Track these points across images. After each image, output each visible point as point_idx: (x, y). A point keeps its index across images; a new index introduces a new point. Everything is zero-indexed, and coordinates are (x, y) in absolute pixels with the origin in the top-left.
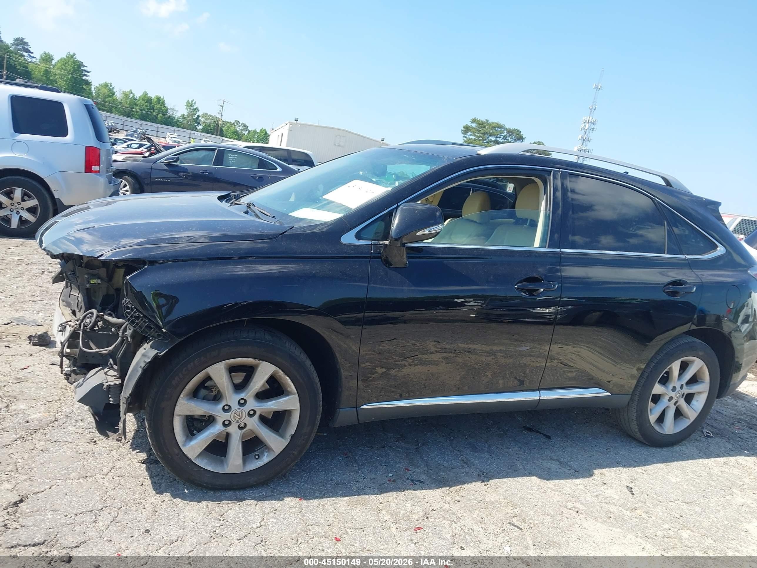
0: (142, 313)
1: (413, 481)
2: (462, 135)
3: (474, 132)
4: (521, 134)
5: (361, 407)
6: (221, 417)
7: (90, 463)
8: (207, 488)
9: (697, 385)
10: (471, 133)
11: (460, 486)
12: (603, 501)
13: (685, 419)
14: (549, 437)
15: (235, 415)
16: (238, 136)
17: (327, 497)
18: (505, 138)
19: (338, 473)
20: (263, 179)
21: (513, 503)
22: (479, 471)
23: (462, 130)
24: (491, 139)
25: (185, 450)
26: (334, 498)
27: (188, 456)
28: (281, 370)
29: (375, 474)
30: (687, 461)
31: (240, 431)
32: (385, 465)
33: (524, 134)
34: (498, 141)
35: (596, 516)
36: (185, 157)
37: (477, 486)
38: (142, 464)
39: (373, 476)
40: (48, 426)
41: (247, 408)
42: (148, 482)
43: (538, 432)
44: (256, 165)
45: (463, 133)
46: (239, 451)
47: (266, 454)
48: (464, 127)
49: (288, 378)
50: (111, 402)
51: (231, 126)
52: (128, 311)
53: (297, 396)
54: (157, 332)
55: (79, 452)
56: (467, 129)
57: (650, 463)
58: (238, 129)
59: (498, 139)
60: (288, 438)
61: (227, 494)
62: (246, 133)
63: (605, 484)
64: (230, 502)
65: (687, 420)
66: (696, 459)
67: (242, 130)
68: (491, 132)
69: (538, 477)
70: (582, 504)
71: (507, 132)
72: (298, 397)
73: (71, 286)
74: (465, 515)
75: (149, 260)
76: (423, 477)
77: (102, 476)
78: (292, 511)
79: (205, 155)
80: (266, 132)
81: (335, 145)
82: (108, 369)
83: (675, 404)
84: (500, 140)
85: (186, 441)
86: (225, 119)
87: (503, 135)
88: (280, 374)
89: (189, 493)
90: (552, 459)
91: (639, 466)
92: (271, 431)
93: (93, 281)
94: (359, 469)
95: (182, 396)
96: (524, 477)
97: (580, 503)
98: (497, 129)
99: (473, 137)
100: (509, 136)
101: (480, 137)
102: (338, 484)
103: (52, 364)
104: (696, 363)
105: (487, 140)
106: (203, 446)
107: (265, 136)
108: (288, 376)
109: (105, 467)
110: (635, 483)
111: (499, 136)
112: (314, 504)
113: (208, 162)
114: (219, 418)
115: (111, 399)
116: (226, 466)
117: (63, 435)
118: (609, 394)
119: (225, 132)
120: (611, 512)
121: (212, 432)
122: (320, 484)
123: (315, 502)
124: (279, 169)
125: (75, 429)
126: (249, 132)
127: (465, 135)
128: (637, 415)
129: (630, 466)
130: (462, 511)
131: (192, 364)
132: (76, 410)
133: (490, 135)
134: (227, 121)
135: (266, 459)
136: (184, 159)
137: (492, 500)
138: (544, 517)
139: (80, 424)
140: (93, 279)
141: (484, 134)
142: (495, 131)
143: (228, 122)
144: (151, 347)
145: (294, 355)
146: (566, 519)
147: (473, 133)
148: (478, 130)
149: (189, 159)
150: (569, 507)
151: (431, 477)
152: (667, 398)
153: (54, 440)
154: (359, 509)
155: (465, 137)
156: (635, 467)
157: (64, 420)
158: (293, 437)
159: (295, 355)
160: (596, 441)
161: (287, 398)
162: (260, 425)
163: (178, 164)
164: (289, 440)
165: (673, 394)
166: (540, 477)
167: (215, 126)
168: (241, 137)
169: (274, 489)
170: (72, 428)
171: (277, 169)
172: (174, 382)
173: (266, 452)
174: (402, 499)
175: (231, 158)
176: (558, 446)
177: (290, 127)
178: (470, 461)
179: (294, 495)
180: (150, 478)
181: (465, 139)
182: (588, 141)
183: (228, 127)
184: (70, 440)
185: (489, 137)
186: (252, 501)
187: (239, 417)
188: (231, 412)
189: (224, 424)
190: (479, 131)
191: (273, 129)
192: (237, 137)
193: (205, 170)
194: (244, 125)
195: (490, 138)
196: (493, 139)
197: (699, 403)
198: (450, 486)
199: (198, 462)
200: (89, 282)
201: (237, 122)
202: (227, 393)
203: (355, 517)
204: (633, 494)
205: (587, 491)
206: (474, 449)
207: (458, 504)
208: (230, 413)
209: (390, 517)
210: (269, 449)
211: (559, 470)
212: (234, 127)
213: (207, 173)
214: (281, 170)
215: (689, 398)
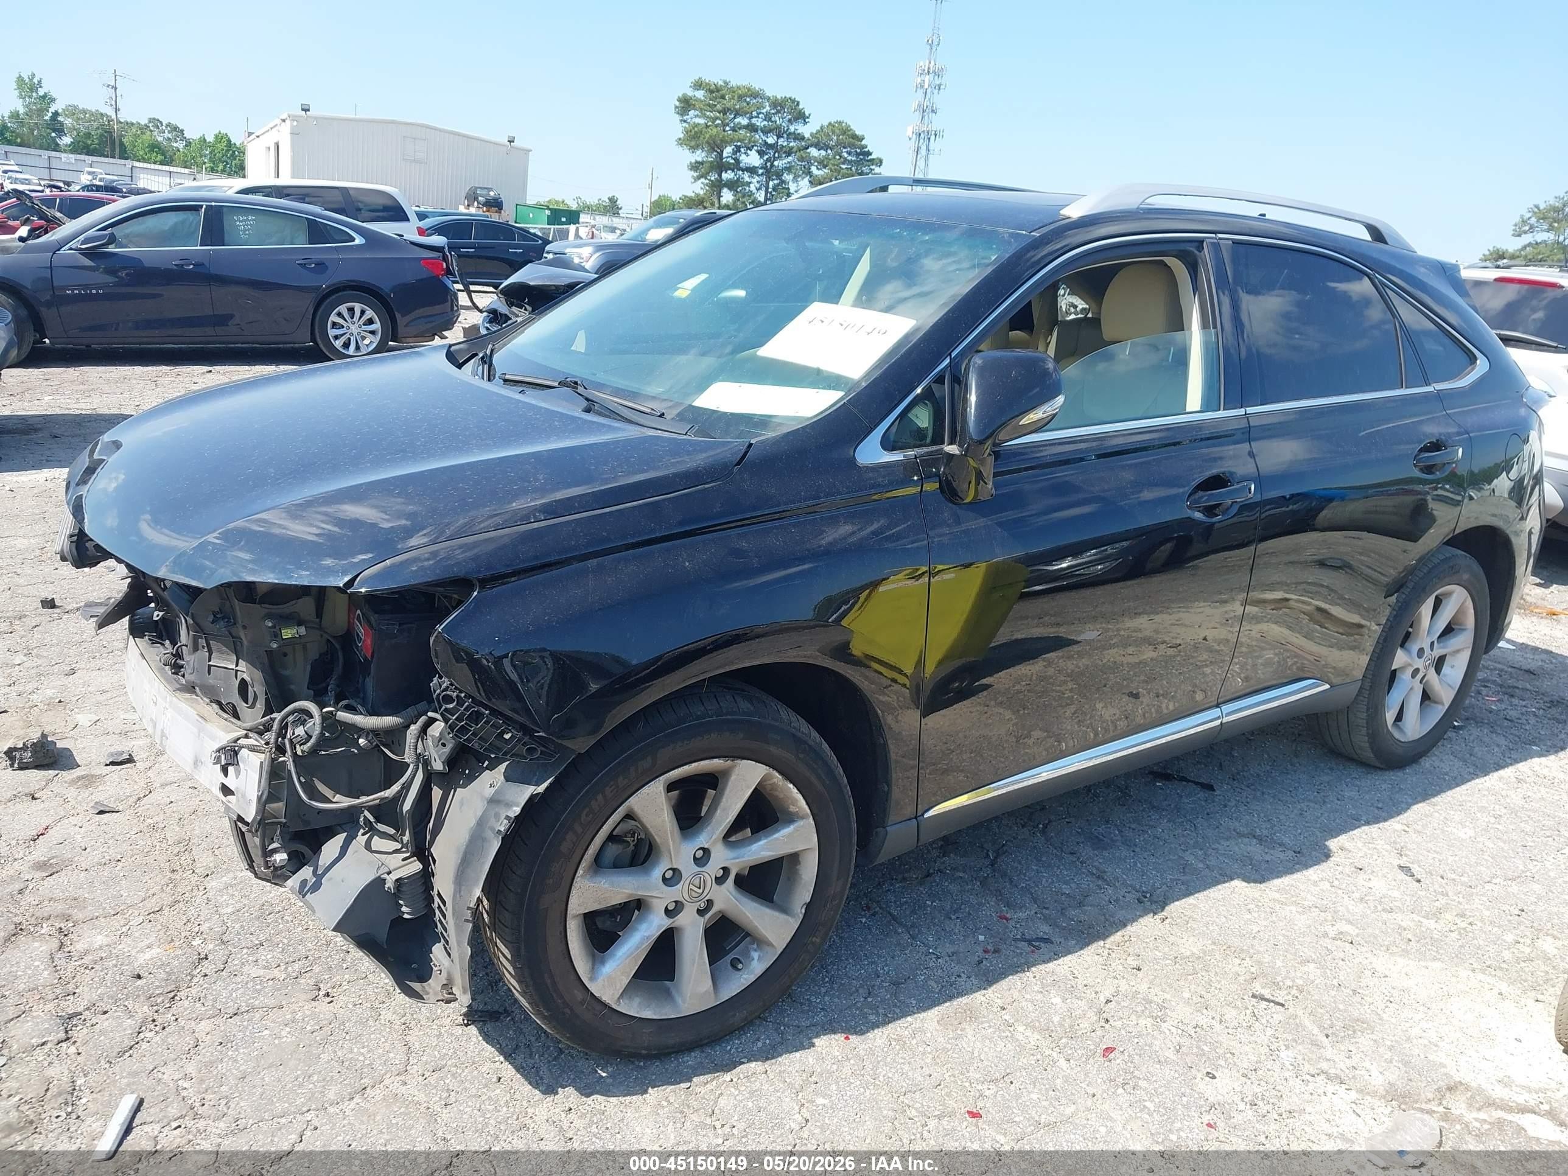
0: (486, 707)
1: (1030, 942)
2: (678, 118)
3: (701, 110)
4: (801, 107)
5: (926, 816)
6: (661, 897)
7: (351, 1052)
8: (649, 1057)
9: (1454, 637)
10: (697, 112)
11: (1119, 933)
12: (1380, 908)
13: (1432, 705)
14: (1211, 788)
15: (691, 887)
16: (161, 154)
17: (894, 1019)
18: (768, 118)
19: (879, 956)
20: (327, 267)
21: (1233, 949)
22: (1134, 892)
23: (676, 107)
24: (739, 123)
25: (594, 988)
26: (909, 1019)
27: (604, 999)
28: (778, 771)
29: (952, 942)
30: (1458, 788)
31: (702, 919)
32: (958, 918)
33: (805, 106)
34: (755, 124)
35: (1386, 943)
36: (127, 231)
37: (1146, 926)
38: (465, 1028)
39: (950, 949)
40: (193, 977)
41: (713, 868)
42: (508, 1070)
43: (1184, 779)
44: (303, 235)
45: (678, 113)
46: (704, 962)
47: (755, 955)
48: (679, 100)
49: (791, 786)
50: (406, 916)
51: (143, 133)
52: (451, 706)
53: (811, 820)
54: (524, 744)
55: (309, 1028)
56: (686, 105)
57: (1403, 805)
58: (160, 139)
59: (754, 121)
60: (800, 912)
61: (691, 1059)
62: (180, 145)
63: (1361, 869)
64: (708, 1077)
65: (1440, 707)
66: (1469, 781)
67: (169, 139)
68: (738, 107)
69: (1244, 880)
70: (1350, 922)
71: (770, 106)
72: (813, 822)
73: (208, 645)
74: (1168, 997)
75: (481, 576)
76: (1044, 929)
77: (398, 1078)
78: (847, 1070)
79: (176, 224)
80: (229, 141)
81: (406, 160)
82: (363, 834)
83: (1421, 682)
84: (758, 124)
85: (593, 968)
86: (124, 117)
87: (764, 111)
88: (776, 780)
89: (610, 1076)
90: (1241, 835)
91: (1392, 817)
92: (762, 904)
93: (288, 633)
94: (913, 937)
95: (580, 872)
96: (1219, 887)
97: (1344, 922)
98: (748, 99)
99: (702, 121)
100: (776, 113)
101: (717, 118)
102: (896, 984)
103: (101, 812)
104: (1455, 596)
105: (732, 125)
106: (631, 970)
107: (228, 151)
108: (791, 782)
109: (392, 1055)
110: (1406, 855)
111: (754, 114)
112: (879, 1042)
113: (187, 239)
114: (659, 900)
115: (404, 909)
116: (679, 1000)
117: (244, 993)
118: (1327, 686)
119: (129, 147)
120: (1405, 929)
121: (646, 934)
122: (861, 991)
123: (878, 1036)
124: (359, 240)
125: (261, 972)
126: (189, 144)
127: (685, 118)
128: (1368, 716)
129: (1377, 820)
130: (1157, 990)
131: (600, 797)
132: (233, 921)
133: (737, 114)
134: (129, 121)
135: (757, 965)
136: (127, 236)
137: (1195, 950)
138: (1306, 968)
139: (264, 955)
140: (286, 627)
141: (724, 112)
142: (745, 104)
143: (132, 124)
144: (508, 778)
145: (800, 735)
146: (1341, 963)
147: (701, 112)
148: (709, 105)
149: (139, 235)
150: (1332, 934)
151: (1058, 926)
152: (1410, 671)
153: (231, 1011)
154: (969, 1032)
155: (685, 121)
156: (1385, 820)
157: (221, 954)
158: (809, 906)
159: (802, 733)
160: (1289, 776)
161: (791, 828)
162: (739, 896)
163: (111, 249)
164: (801, 916)
165: (1419, 663)
166: (1247, 879)
167: (102, 135)
168: (171, 157)
169: (778, 1024)
170: (256, 972)
171: (353, 240)
172: (565, 847)
173: (755, 950)
174: (1036, 988)
175: (242, 224)
176: (1233, 803)
177: (292, 127)
178: (1105, 872)
179: (829, 1028)
180: (506, 1058)
181: (685, 125)
182: (933, 111)
183: (136, 136)
184: (271, 1002)
185: (735, 118)
186: (753, 1064)
187: (700, 891)
188: (682, 883)
189: (668, 912)
190: (712, 107)
191: (250, 134)
192: (160, 157)
193: (185, 258)
194: (175, 129)
195: (737, 120)
196: (744, 121)
197: (1456, 670)
198: (1104, 936)
199: (623, 1008)
200: (276, 636)
201: (156, 122)
202: (671, 843)
203: (976, 1054)
204: (1419, 881)
205: (1340, 892)
206: (1098, 843)
207: (1140, 974)
208: (679, 886)
209: (1039, 1037)
210: (760, 942)
211: (1268, 858)
212: (148, 133)
213: (191, 267)
214: (363, 241)
215: (1439, 664)
